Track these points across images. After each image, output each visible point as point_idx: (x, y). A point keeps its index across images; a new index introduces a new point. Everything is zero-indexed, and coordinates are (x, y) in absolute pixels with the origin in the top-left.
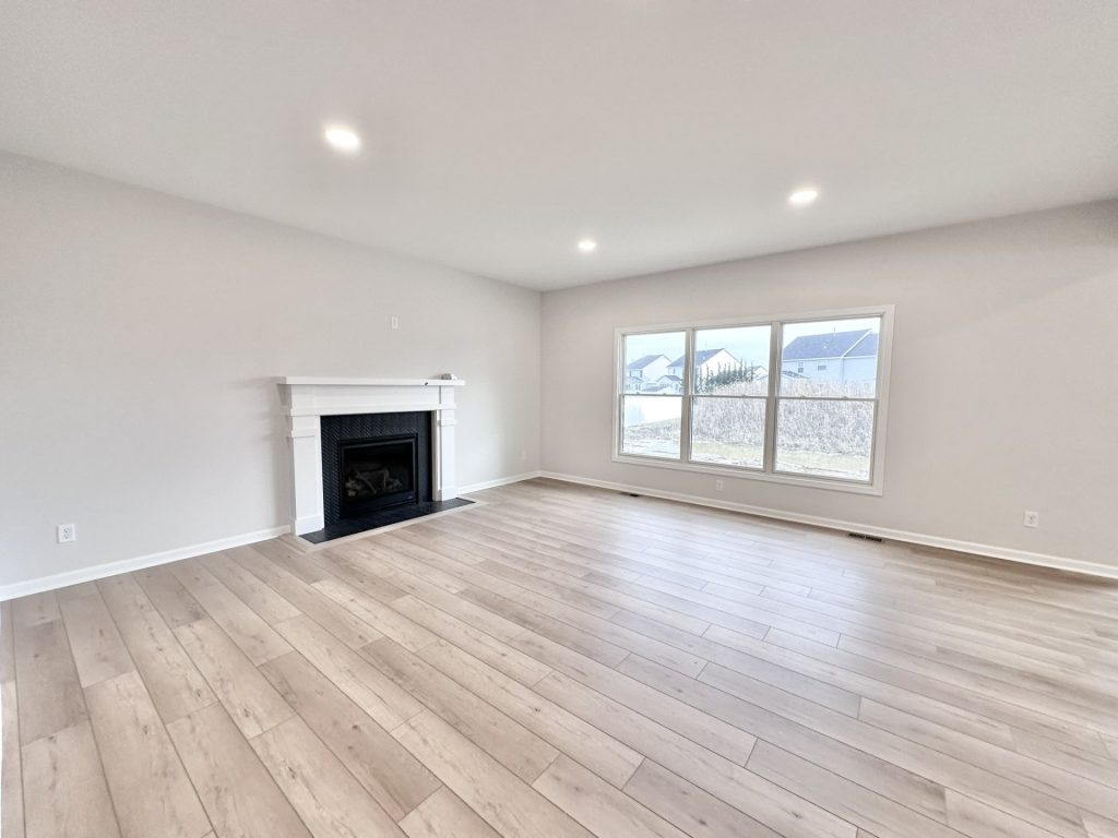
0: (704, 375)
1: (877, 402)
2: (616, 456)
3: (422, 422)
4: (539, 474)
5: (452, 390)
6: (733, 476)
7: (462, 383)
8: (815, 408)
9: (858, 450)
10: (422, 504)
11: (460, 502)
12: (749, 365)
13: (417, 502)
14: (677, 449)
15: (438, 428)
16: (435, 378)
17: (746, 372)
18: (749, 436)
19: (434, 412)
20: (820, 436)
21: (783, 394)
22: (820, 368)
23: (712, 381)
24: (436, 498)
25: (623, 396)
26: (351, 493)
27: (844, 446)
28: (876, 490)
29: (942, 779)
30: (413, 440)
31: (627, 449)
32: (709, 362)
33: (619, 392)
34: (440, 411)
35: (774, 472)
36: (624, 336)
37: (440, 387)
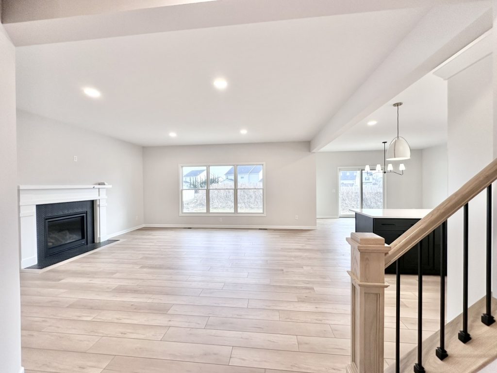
0: (199, 181)
1: (263, 189)
2: (181, 214)
3: (89, 205)
4: (144, 226)
5: (105, 190)
6: (225, 217)
7: (110, 186)
8: (242, 193)
9: (256, 207)
10: (90, 245)
11: (110, 241)
12: (216, 176)
13: (87, 244)
14: (205, 208)
15: (98, 208)
16: (96, 184)
17: (216, 179)
18: (220, 204)
19: (96, 200)
20: (244, 203)
21: (239, 188)
22: (242, 178)
23: (202, 183)
24: (97, 241)
25: (182, 190)
26: (50, 244)
27: (252, 205)
28: (265, 215)
29: (283, 268)
30: (85, 215)
31: (185, 211)
32: (200, 175)
33: (181, 189)
34: (99, 200)
35: (237, 213)
36: (182, 167)
37: (99, 189)
